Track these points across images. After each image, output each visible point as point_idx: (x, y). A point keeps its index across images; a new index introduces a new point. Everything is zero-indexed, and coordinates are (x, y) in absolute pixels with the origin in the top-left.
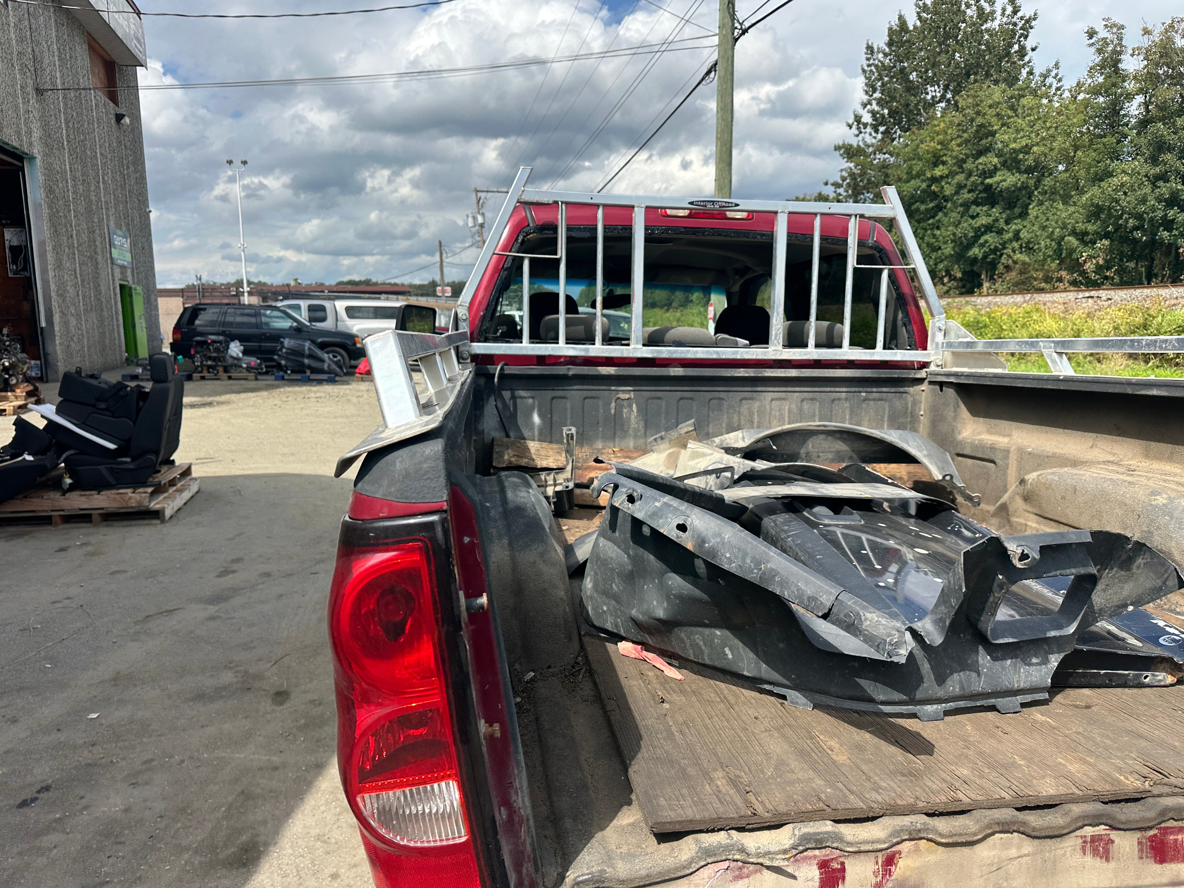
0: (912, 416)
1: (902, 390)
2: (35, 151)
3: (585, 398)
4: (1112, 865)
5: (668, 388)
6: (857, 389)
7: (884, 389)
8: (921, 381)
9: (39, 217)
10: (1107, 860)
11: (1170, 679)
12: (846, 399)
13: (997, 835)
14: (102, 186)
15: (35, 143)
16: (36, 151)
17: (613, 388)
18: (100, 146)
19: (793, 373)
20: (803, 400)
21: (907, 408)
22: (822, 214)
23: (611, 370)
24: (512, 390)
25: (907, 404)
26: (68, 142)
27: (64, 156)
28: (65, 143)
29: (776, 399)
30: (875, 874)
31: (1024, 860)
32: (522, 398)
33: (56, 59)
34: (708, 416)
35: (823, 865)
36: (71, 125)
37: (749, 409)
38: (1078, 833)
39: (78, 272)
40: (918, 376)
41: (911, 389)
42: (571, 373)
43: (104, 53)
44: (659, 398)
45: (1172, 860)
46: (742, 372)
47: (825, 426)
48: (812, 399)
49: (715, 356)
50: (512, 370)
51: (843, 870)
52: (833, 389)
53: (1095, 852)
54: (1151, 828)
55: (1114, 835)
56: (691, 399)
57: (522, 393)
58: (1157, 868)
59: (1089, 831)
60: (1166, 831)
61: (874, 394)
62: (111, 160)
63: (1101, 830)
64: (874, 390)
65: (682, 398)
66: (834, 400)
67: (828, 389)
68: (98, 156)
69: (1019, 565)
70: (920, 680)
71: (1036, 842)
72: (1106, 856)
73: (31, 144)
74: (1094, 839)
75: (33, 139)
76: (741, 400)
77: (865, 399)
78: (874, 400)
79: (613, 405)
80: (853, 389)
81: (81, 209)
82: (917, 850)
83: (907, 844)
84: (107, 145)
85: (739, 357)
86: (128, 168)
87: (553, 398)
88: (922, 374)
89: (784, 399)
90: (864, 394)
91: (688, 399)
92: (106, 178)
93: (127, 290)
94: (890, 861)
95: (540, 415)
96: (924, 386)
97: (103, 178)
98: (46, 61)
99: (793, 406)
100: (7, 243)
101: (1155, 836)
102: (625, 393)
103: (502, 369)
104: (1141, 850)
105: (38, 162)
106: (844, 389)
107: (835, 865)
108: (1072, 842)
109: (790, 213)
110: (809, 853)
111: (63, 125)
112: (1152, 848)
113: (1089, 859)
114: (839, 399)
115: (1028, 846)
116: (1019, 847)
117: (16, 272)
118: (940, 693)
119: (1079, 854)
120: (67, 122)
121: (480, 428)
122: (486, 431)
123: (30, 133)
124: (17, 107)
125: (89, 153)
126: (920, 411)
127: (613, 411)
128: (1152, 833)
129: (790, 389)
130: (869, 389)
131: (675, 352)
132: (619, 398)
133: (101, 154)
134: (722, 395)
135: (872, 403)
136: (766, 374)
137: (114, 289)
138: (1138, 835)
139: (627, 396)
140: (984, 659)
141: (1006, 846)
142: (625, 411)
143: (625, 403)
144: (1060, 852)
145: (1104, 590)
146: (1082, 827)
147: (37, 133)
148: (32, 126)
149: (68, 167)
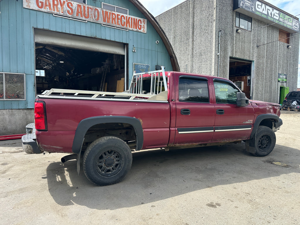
9: (253, 73)
14: (278, 64)
16: (254, 60)
18: (279, 55)
27: (264, 59)
28: (265, 56)
33: (266, 38)
39: (264, 85)
43: (286, 32)
62: (283, 57)
68: (278, 57)
73: (253, 58)
81: (269, 69)
84: (282, 54)
86: (290, 58)
92: (280, 62)
93: (284, 88)
97: (279, 62)
98: (262, 39)
100: (248, 79)
105: (255, 62)
111: (265, 52)
117: (248, 85)
120: (267, 52)
123: (253, 56)
124: (250, 52)
125: (274, 57)
137: (277, 88)
147: (255, 55)
148: (254, 54)
149: (265, 61)
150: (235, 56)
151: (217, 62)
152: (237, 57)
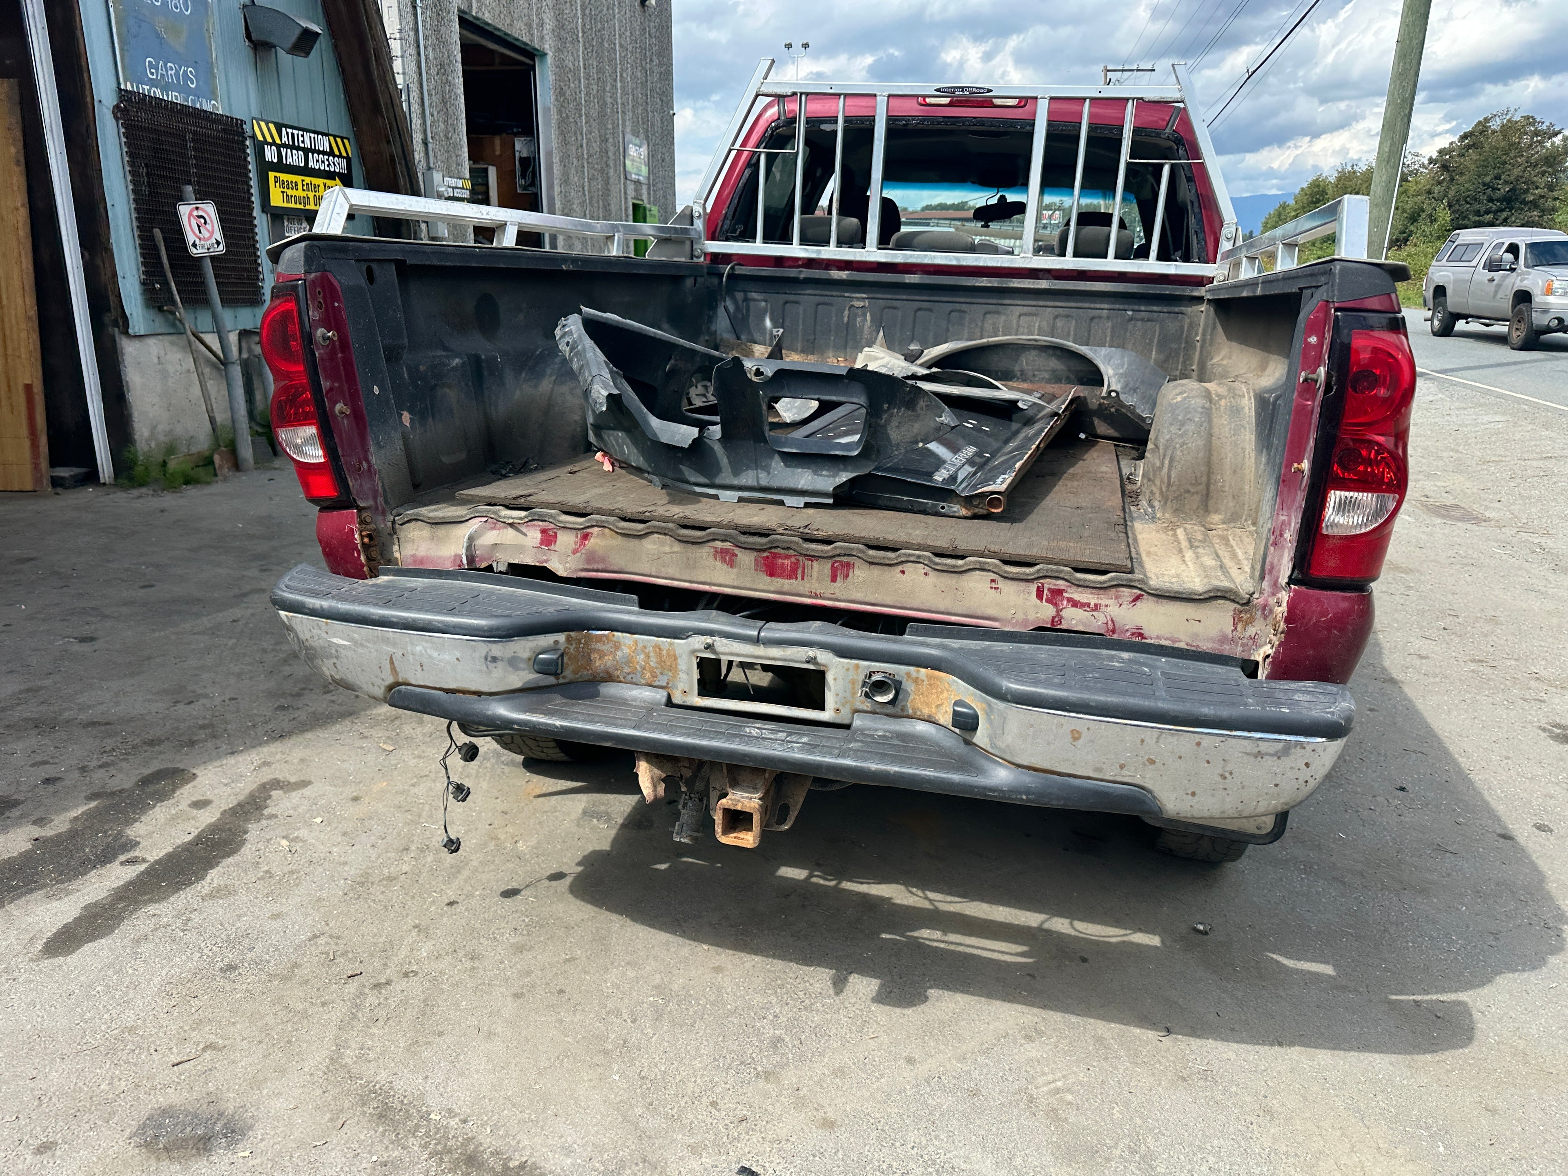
0: (1187, 342)
1: (1176, 309)
2: (547, 46)
3: (818, 304)
4: (735, 570)
5: (904, 297)
6: (1121, 307)
7: (1155, 308)
8: (1200, 300)
9: (548, 124)
10: (732, 567)
11: (964, 512)
12: (1108, 318)
13: (656, 535)
14: (619, 84)
15: (547, 37)
16: (546, 48)
17: (847, 294)
18: (620, 36)
19: (1043, 284)
20: (1056, 317)
21: (1182, 332)
22: (1092, 99)
23: (843, 275)
24: (745, 291)
25: (1182, 327)
26: (584, 32)
27: (578, 50)
28: (580, 34)
29: (1025, 314)
30: (575, 543)
31: (674, 555)
32: (755, 300)
34: (948, 330)
35: (544, 531)
36: (587, 12)
37: (994, 324)
38: (711, 544)
39: (586, 188)
40: (1196, 294)
41: (1189, 309)
42: (802, 276)
44: (895, 308)
45: (779, 576)
46: (984, 282)
47: (1036, 340)
48: (1067, 316)
49: (954, 263)
50: (741, 270)
51: (556, 536)
52: (1092, 306)
53: (723, 560)
54: (764, 550)
55: (737, 551)
56: (930, 310)
57: (755, 295)
58: (768, 579)
59: (719, 544)
60: (775, 556)
61: (1143, 314)
62: (632, 52)
63: (727, 545)
64: (1143, 308)
65: (920, 309)
66: (1092, 319)
67: (1087, 305)
68: (617, 47)
69: (755, 379)
70: (719, 470)
71: (683, 545)
72: (731, 564)
73: (542, 38)
74: (724, 551)
75: (545, 32)
76: (985, 314)
77: (1131, 319)
78: (1142, 320)
79: (846, 312)
80: (1117, 306)
81: (594, 113)
82: (603, 534)
83: (596, 529)
84: (628, 34)
85: (981, 264)
86: (651, 60)
87: (786, 302)
88: (1201, 292)
89: (1036, 315)
90: (1130, 313)
91: (925, 309)
92: (624, 75)
93: (641, 210)
94: (586, 537)
95: (771, 320)
96: (1203, 308)
97: (621, 75)
99: (1044, 323)
100: (517, 154)
101: (767, 557)
102: (860, 300)
103: (732, 268)
104: (756, 565)
105: (549, 59)
106: (1106, 306)
107: (551, 533)
108: (705, 551)
109: (1052, 98)
110: (536, 523)
111: (579, 12)
112: (766, 565)
113: (718, 564)
114: (1100, 317)
115: (677, 547)
116: (671, 546)
117: (525, 188)
118: (736, 482)
119: (711, 559)
120: (583, 10)
121: (713, 328)
122: (719, 332)
123: (541, 24)
125: (606, 45)
126: (1197, 335)
127: (846, 319)
128: (765, 554)
129: (1041, 303)
130: (1136, 307)
131: (911, 256)
132: (853, 306)
133: (621, 46)
134: (964, 307)
135: (1139, 324)
136: (1012, 285)
137: (626, 210)
138: (755, 554)
139: (861, 304)
140: (777, 464)
141: (663, 544)
142: (859, 320)
143: (860, 312)
144: (699, 555)
145: (898, 427)
146: (714, 540)
147: (549, 25)
148: (545, 17)
149: (581, 64)
150: (480, 15)
151: (412, 33)
152: (487, 17)
